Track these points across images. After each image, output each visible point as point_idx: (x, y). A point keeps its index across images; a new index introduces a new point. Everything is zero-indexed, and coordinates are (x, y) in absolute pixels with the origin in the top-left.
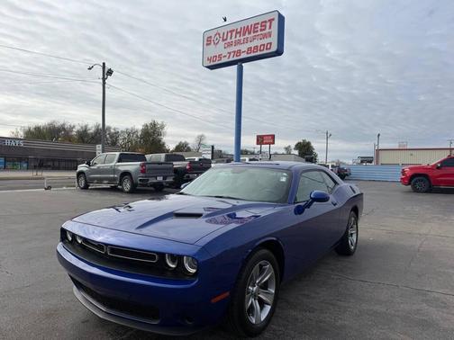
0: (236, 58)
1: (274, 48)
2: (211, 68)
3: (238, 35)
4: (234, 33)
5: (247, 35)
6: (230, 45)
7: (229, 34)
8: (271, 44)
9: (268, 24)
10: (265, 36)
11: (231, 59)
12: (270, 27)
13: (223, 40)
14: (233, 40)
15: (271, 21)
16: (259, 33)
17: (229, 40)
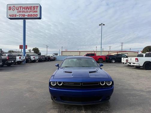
0: (22, 17)
1: (38, 17)
2: (11, 19)
3: (24, 9)
4: (22, 8)
5: (27, 10)
6: (20, 12)
7: (20, 8)
8: (37, 15)
9: (36, 8)
10: (35, 12)
11: (21, 17)
12: (37, 9)
13: (17, 9)
14: (21, 10)
15: (37, 7)
16: (32, 10)
17: (19, 10)
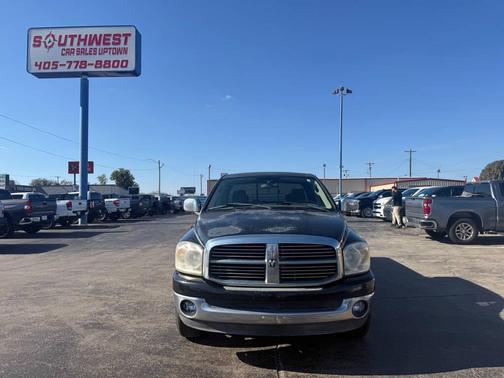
0: (78, 70)
1: (131, 67)
2: (40, 76)
3: (82, 43)
4: (76, 40)
5: (94, 46)
6: (70, 52)
7: (69, 40)
8: (127, 61)
9: (123, 39)
10: (119, 52)
11: (72, 69)
12: (126, 43)
13: (60, 45)
14: (75, 46)
15: (127, 36)
16: (111, 46)
17: (68, 46)
